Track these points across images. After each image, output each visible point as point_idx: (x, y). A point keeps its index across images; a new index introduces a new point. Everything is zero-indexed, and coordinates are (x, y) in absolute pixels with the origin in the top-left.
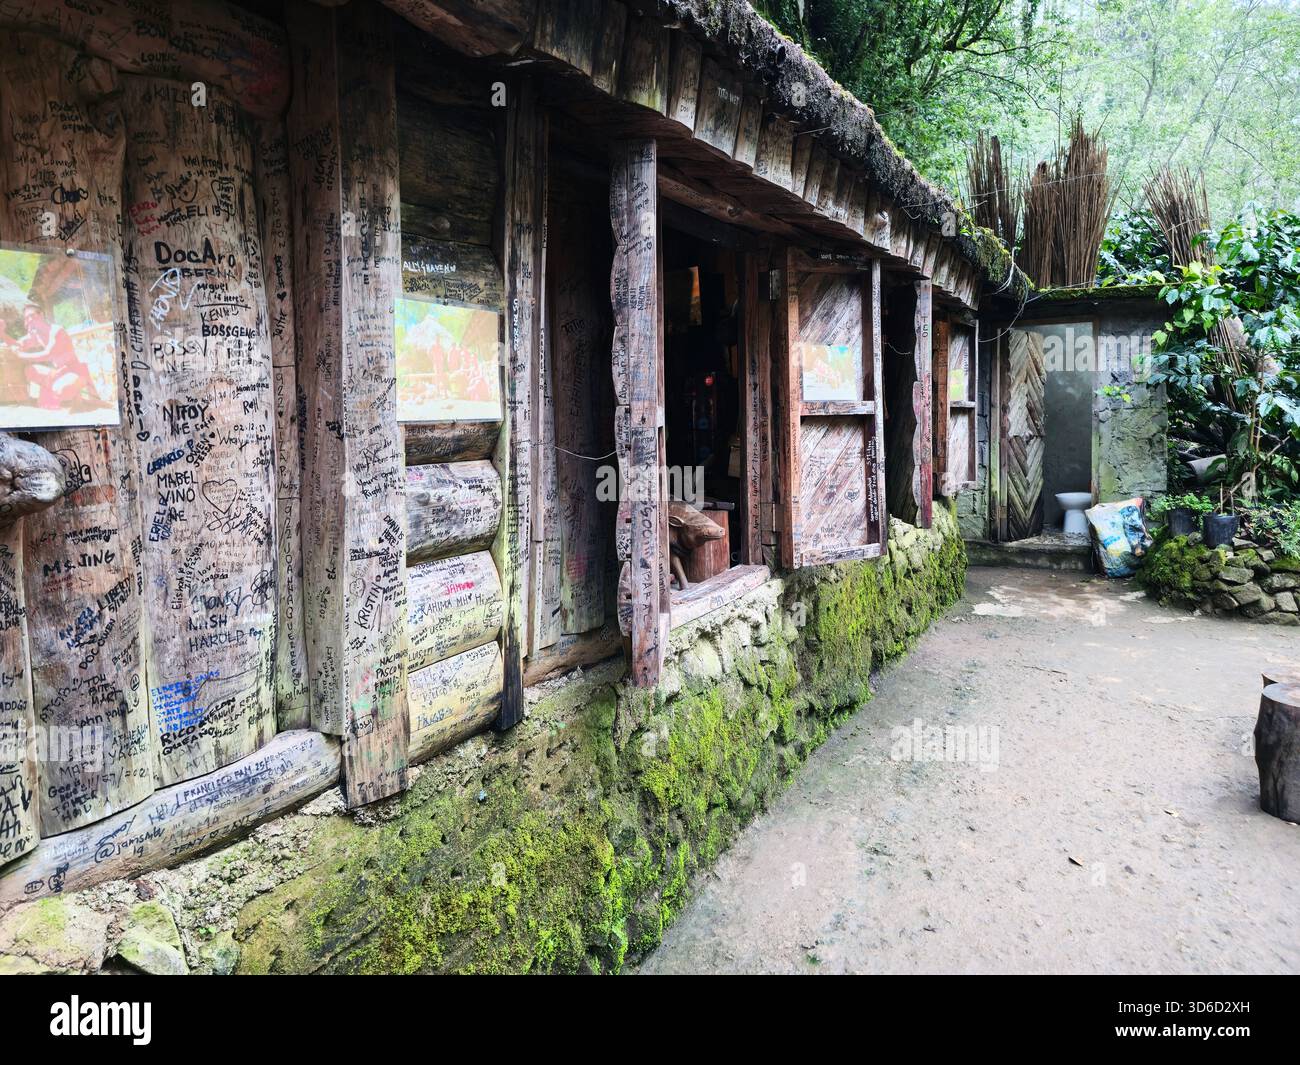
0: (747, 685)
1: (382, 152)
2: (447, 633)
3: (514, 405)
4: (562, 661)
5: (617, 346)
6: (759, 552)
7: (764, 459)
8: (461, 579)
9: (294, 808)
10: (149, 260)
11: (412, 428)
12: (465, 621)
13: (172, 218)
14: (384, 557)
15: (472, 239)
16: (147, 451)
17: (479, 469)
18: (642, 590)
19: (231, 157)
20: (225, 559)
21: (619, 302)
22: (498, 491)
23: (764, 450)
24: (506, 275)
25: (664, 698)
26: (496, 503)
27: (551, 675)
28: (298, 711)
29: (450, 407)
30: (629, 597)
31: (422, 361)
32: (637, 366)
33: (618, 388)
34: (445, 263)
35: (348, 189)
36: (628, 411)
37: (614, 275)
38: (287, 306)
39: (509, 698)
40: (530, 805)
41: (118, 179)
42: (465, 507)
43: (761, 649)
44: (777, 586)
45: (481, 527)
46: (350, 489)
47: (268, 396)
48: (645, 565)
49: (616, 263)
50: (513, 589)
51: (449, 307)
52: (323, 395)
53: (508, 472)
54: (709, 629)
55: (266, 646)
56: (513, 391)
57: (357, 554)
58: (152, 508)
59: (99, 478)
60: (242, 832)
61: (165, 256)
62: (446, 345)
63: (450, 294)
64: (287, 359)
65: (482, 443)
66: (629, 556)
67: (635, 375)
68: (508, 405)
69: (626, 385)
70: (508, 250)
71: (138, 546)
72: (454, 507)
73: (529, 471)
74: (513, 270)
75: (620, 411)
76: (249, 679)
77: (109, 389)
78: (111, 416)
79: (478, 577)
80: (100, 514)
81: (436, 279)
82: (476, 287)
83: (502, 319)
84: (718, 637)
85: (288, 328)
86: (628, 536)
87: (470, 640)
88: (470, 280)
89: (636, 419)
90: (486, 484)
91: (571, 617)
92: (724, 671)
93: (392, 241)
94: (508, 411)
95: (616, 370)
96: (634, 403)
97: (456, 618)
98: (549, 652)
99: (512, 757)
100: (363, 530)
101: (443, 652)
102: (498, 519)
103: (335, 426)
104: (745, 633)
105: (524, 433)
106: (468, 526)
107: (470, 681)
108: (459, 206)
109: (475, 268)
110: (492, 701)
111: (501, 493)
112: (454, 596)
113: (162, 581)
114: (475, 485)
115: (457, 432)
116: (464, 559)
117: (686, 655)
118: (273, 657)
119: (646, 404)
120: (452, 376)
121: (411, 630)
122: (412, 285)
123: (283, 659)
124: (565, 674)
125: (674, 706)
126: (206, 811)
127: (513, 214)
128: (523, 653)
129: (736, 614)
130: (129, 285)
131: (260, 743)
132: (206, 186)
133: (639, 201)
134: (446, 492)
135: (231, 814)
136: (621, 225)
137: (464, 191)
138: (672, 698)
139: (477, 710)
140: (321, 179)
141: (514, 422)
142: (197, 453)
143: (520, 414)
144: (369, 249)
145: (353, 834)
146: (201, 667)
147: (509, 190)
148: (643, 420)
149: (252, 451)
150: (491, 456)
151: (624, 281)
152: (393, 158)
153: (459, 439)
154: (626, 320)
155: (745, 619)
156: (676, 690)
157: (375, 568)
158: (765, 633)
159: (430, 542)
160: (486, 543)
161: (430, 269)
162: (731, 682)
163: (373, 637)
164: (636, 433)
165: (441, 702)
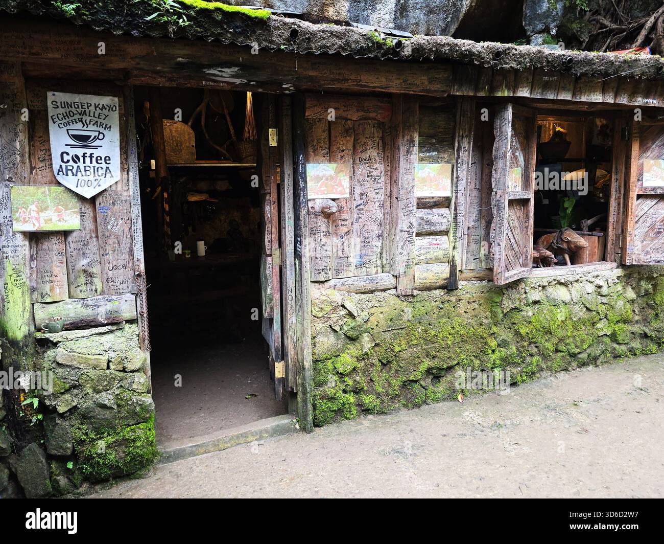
0: (588, 309)
1: (414, 126)
2: (429, 256)
3: (457, 192)
4: (477, 276)
5: (494, 172)
6: (613, 256)
7: (618, 214)
8: (435, 242)
9: (384, 290)
10: (358, 161)
11: (419, 198)
12: (435, 254)
13: (362, 152)
14: (409, 232)
15: (445, 143)
16: (355, 203)
17: (444, 211)
18: (498, 253)
19: (376, 135)
20: (370, 228)
21: (495, 158)
22: (449, 217)
23: (619, 210)
24: (456, 152)
25: (530, 301)
26: (449, 221)
27: (473, 279)
28: (386, 269)
29: (432, 193)
30: (493, 255)
31: (424, 181)
32: (499, 178)
33: (493, 186)
34: (433, 151)
35: (403, 137)
36: (496, 193)
37: (494, 149)
38: (389, 168)
39: (452, 281)
40: (459, 315)
41: (352, 145)
42: (437, 221)
43: (603, 298)
44: (619, 272)
45: (443, 228)
46: (400, 214)
47: (383, 190)
48: (499, 245)
49: (494, 145)
50: (454, 248)
51: (434, 165)
52: (395, 191)
53: (453, 212)
54: (563, 281)
55: (379, 250)
56: (457, 187)
57: (401, 231)
58: (356, 216)
59: (345, 209)
60: (372, 292)
61: (361, 160)
62: (432, 175)
63: (434, 161)
64: (388, 181)
65: (445, 202)
66: (494, 241)
67: (499, 181)
68: (454, 191)
69: (496, 185)
70: (456, 144)
71: (352, 224)
72: (433, 221)
73: (463, 212)
74: (458, 151)
75: (493, 193)
76: (375, 257)
77: (348, 191)
78: (348, 196)
79: (441, 242)
80: (345, 216)
81: (429, 157)
82: (444, 157)
83: (453, 166)
84: (570, 286)
85: (389, 173)
86: (494, 235)
87: (437, 260)
88: (442, 156)
89: (498, 196)
90: (445, 215)
91: (483, 262)
92: (572, 300)
93: (416, 149)
94: (454, 194)
95: (493, 180)
96: (498, 191)
97: (432, 252)
98: (472, 271)
99: (453, 299)
100: (403, 224)
101: (428, 262)
102: (449, 226)
103: (397, 198)
104: (590, 288)
105: (461, 200)
106: (437, 227)
107: (436, 271)
108: (440, 134)
109: (444, 152)
110: (445, 279)
111: (451, 218)
112: (431, 246)
113: (357, 232)
114: (441, 215)
115: (434, 200)
116: (437, 237)
117: (546, 288)
118: (381, 254)
119: (502, 191)
120: (432, 184)
121: (417, 253)
122: (422, 160)
123: (384, 255)
124: (481, 281)
125: (537, 306)
126: (363, 283)
127: (459, 133)
128: (459, 268)
129: (584, 278)
130: (353, 167)
131: (377, 273)
132: (370, 143)
133: (503, 124)
134: (430, 217)
135: (369, 286)
136: (497, 132)
137: (442, 130)
138: (536, 302)
139: (439, 280)
140: (397, 136)
141: (456, 198)
142: (365, 204)
143: (459, 194)
144: (409, 152)
145: (398, 301)
146: (363, 252)
147: (458, 126)
148: (501, 196)
149: (377, 204)
150: (448, 207)
151: (497, 150)
152: (417, 127)
153: (435, 202)
154: (497, 163)
155: (591, 282)
156: (537, 299)
157: (406, 235)
158: (605, 290)
159: (425, 230)
160: (446, 233)
161: (428, 154)
162: (577, 306)
163: (405, 253)
164: (498, 201)
165: (425, 275)
